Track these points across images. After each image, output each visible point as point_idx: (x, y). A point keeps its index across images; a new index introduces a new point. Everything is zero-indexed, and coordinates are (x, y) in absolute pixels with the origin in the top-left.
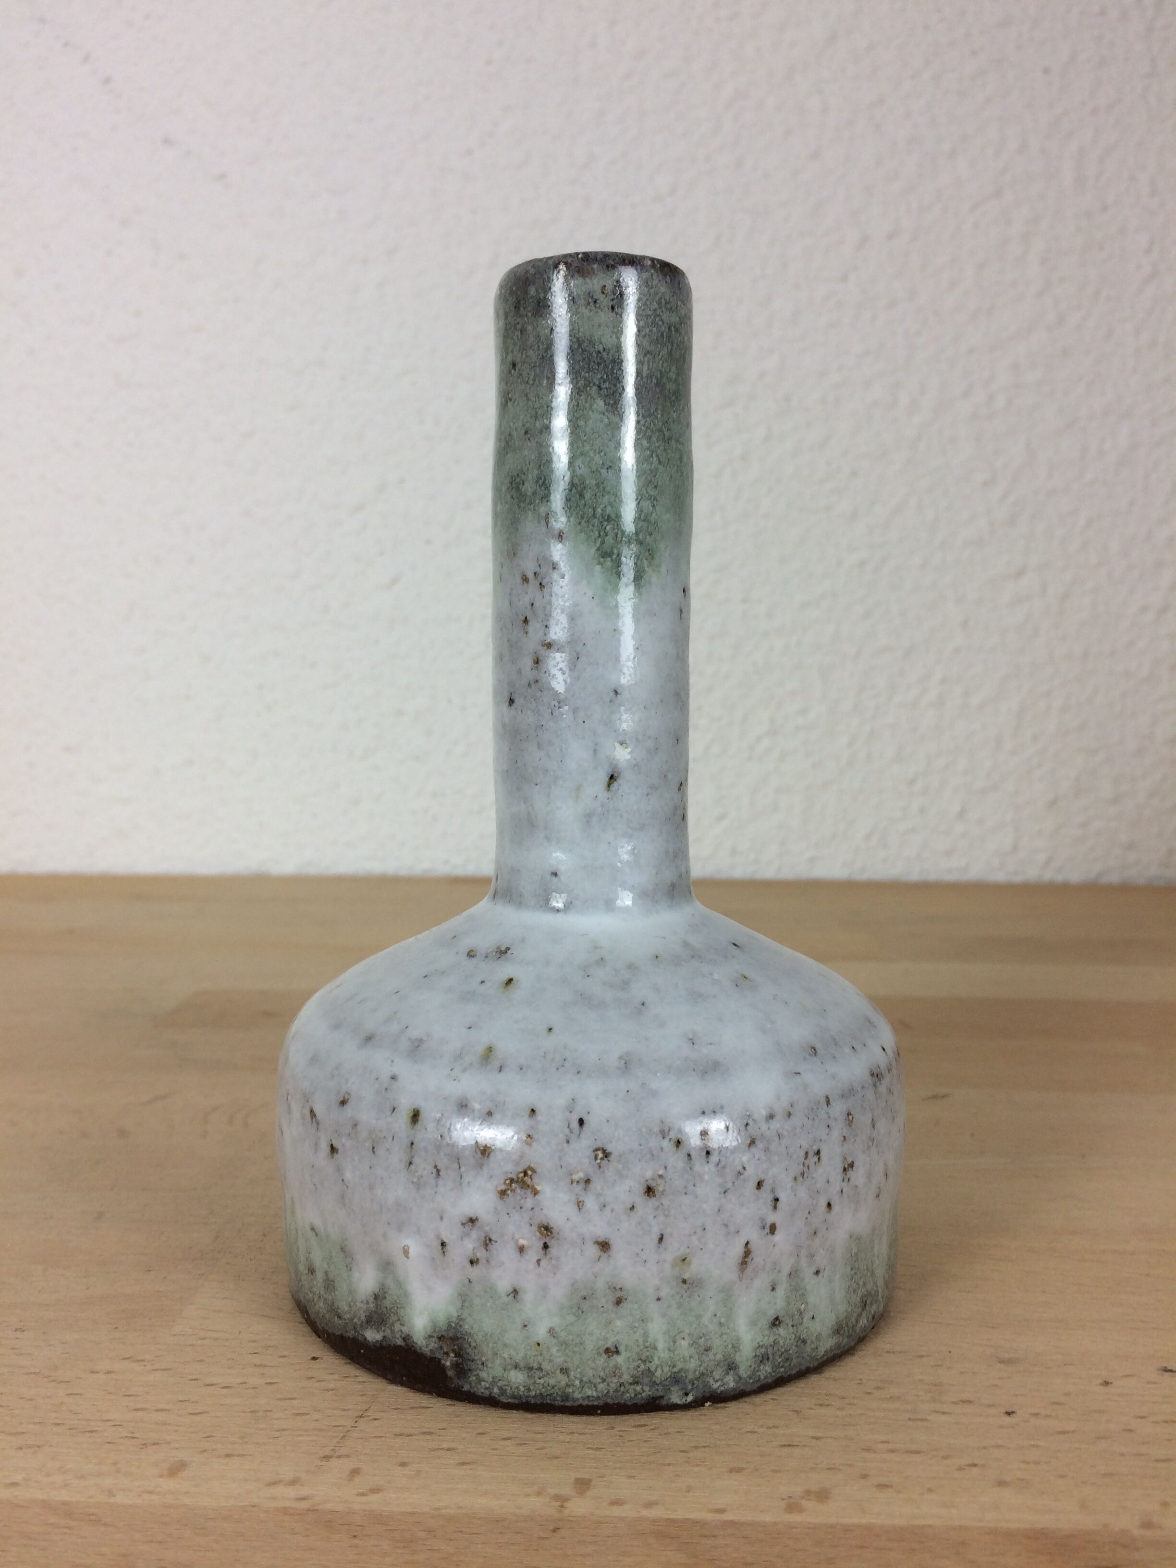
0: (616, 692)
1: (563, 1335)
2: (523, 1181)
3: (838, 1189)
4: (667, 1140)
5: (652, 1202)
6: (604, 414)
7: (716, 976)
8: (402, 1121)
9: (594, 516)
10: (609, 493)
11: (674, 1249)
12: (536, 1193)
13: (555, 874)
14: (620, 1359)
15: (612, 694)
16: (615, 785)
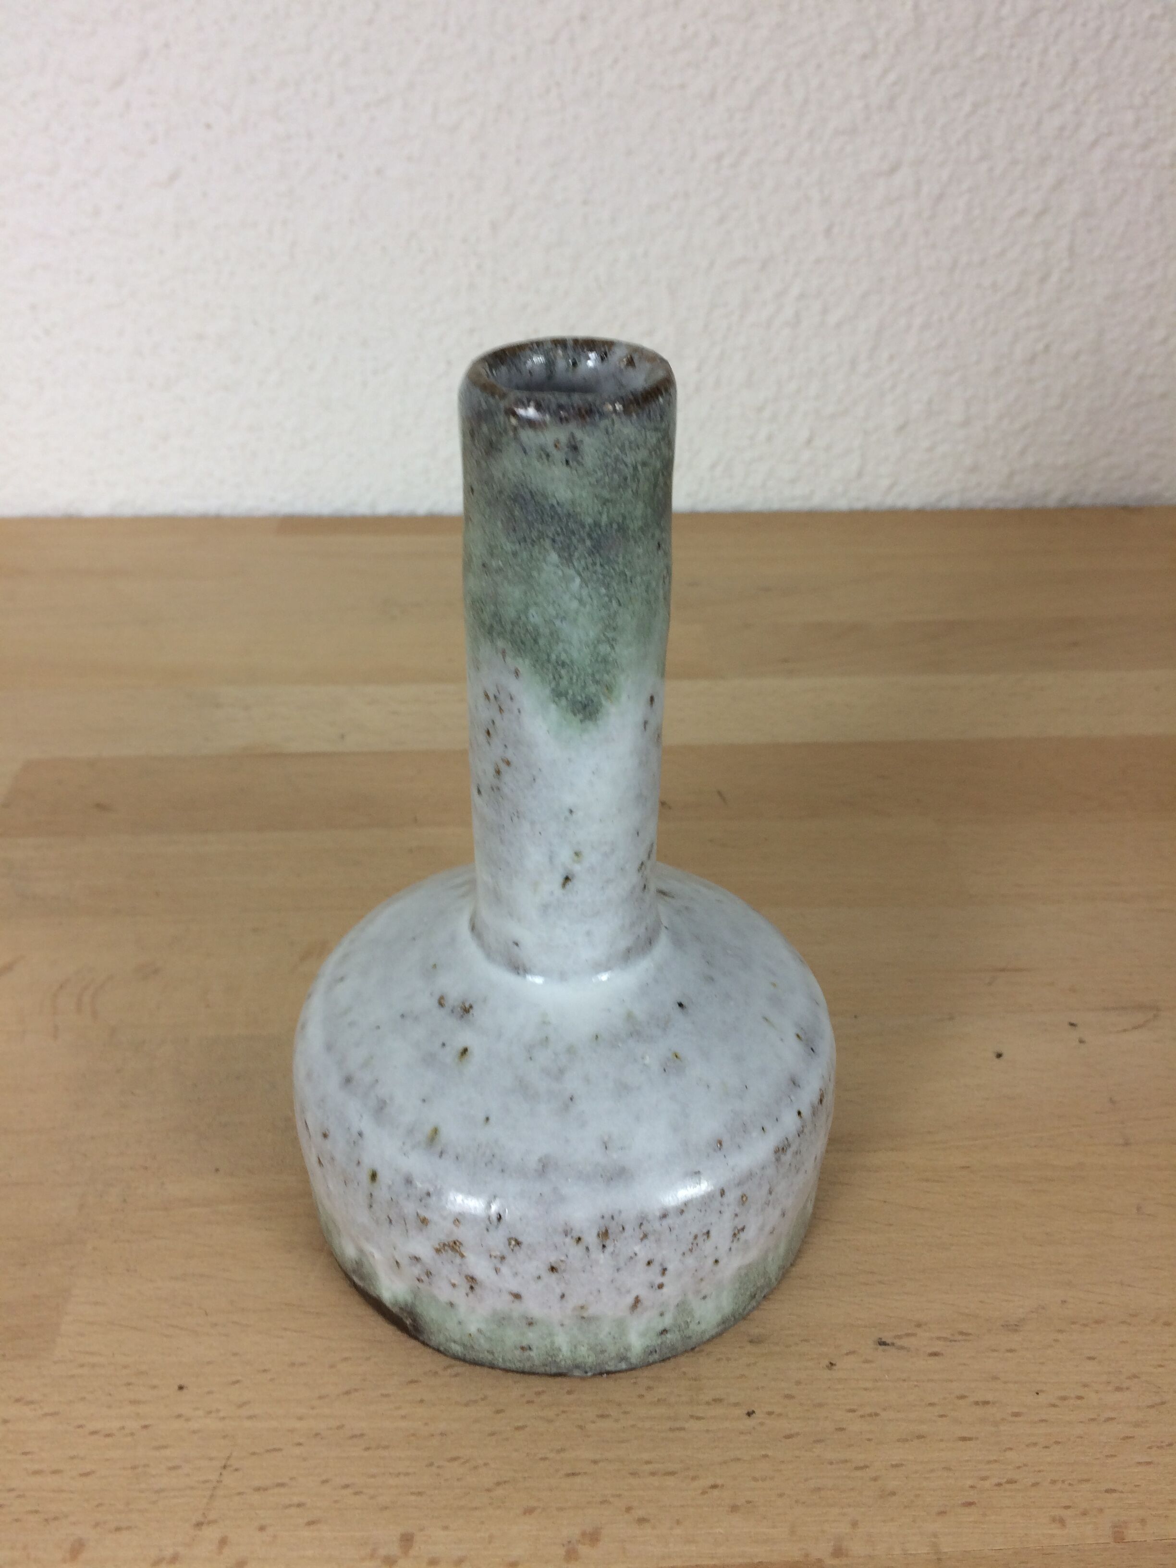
0: (571, 811)
1: (488, 1334)
2: (453, 1247)
3: (727, 1248)
4: (569, 1237)
5: (554, 1276)
6: (558, 567)
7: (647, 1060)
8: (365, 1177)
9: (549, 661)
10: (563, 641)
11: (573, 1302)
12: (462, 1256)
13: (517, 944)
14: (532, 1354)
15: (567, 813)
16: (570, 885)
